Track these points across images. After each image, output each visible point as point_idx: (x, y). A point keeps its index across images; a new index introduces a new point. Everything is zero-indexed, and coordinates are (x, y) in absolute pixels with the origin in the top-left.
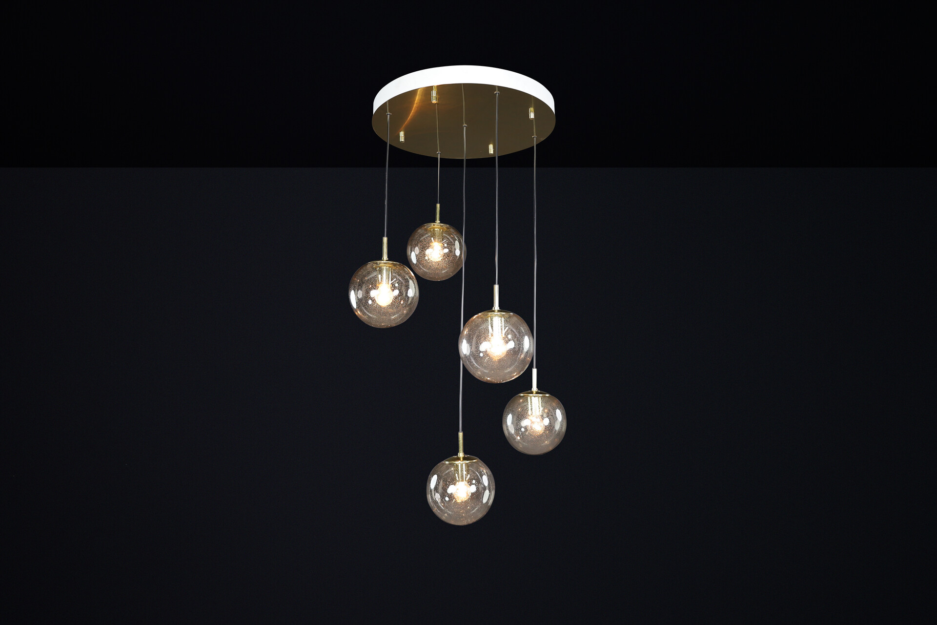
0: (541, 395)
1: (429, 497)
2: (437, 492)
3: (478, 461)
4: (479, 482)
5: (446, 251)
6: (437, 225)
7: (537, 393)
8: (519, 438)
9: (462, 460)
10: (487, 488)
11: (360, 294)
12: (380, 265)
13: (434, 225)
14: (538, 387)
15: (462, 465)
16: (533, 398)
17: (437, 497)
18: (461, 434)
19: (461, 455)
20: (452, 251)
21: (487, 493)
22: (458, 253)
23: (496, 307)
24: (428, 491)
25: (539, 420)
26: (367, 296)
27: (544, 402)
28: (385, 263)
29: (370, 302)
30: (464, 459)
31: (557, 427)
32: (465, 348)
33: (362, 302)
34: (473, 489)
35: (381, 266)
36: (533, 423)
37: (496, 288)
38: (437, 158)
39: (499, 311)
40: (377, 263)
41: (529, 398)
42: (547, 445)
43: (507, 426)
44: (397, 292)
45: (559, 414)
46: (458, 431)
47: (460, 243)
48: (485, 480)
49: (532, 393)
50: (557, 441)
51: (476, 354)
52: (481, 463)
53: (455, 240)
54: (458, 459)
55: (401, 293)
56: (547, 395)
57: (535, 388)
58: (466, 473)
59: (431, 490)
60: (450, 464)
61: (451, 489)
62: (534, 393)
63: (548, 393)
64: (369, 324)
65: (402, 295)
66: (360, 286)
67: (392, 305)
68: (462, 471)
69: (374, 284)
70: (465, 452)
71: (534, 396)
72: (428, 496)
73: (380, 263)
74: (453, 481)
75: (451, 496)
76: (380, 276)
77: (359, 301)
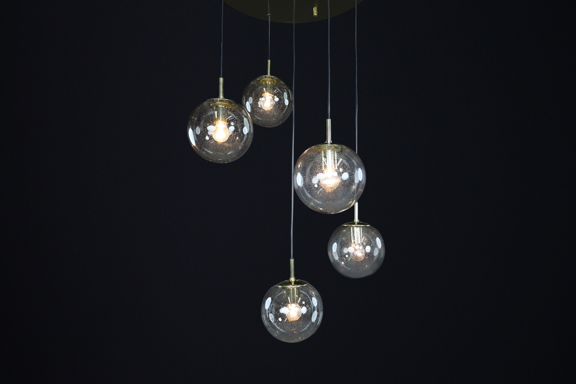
0: (363, 225)
1: (264, 317)
2: (271, 313)
3: (307, 285)
4: (308, 303)
5: (277, 99)
6: (269, 78)
7: (358, 224)
8: (343, 263)
9: (293, 284)
10: (316, 309)
11: (198, 130)
12: (216, 103)
13: (266, 77)
14: (359, 219)
15: (293, 289)
16: (355, 228)
17: (271, 317)
18: (292, 261)
19: (293, 279)
20: (281, 100)
21: (315, 313)
22: (287, 102)
23: (329, 140)
24: (263, 311)
25: (361, 247)
26: (205, 132)
27: (365, 232)
28: (221, 101)
29: (207, 138)
30: (296, 283)
31: (376, 253)
32: (299, 180)
33: (200, 138)
34: (304, 310)
35: (218, 104)
36: (355, 250)
37: (329, 121)
38: (268, 22)
39: (331, 144)
40: (213, 101)
41: (351, 228)
42: (368, 270)
43: (332, 253)
44: (232, 128)
45: (379, 242)
46: (290, 257)
47: (288, 94)
48: (315, 302)
49: (354, 224)
50: (376, 267)
51: (308, 186)
52: (310, 287)
53: (283, 92)
54: (290, 283)
55: (236, 130)
56: (368, 226)
57: (356, 220)
58: (297, 296)
59: (266, 310)
60: (282, 288)
61: (283, 310)
62: (356, 223)
63: (369, 224)
64: (206, 159)
65: (238, 132)
66: (198, 124)
67: (228, 141)
68: (293, 293)
69: (211, 120)
70: (296, 277)
71: (357, 227)
72: (262, 316)
73: (217, 101)
74: (285, 303)
75: (283, 316)
76: (216, 112)
77: (197, 137)
